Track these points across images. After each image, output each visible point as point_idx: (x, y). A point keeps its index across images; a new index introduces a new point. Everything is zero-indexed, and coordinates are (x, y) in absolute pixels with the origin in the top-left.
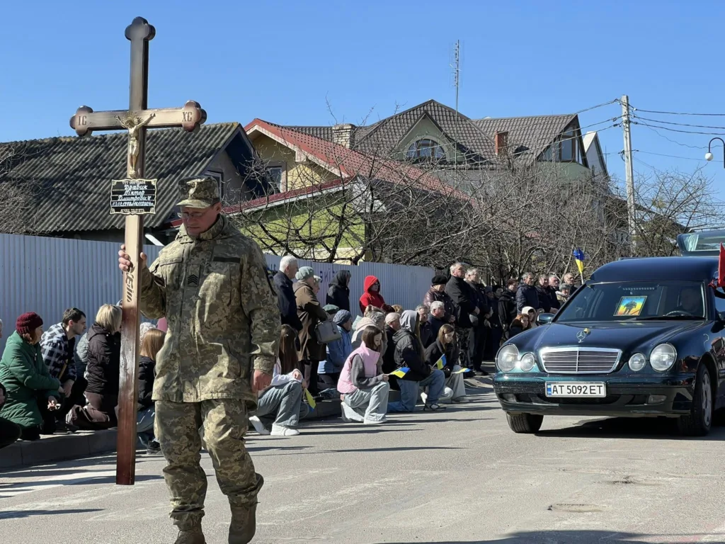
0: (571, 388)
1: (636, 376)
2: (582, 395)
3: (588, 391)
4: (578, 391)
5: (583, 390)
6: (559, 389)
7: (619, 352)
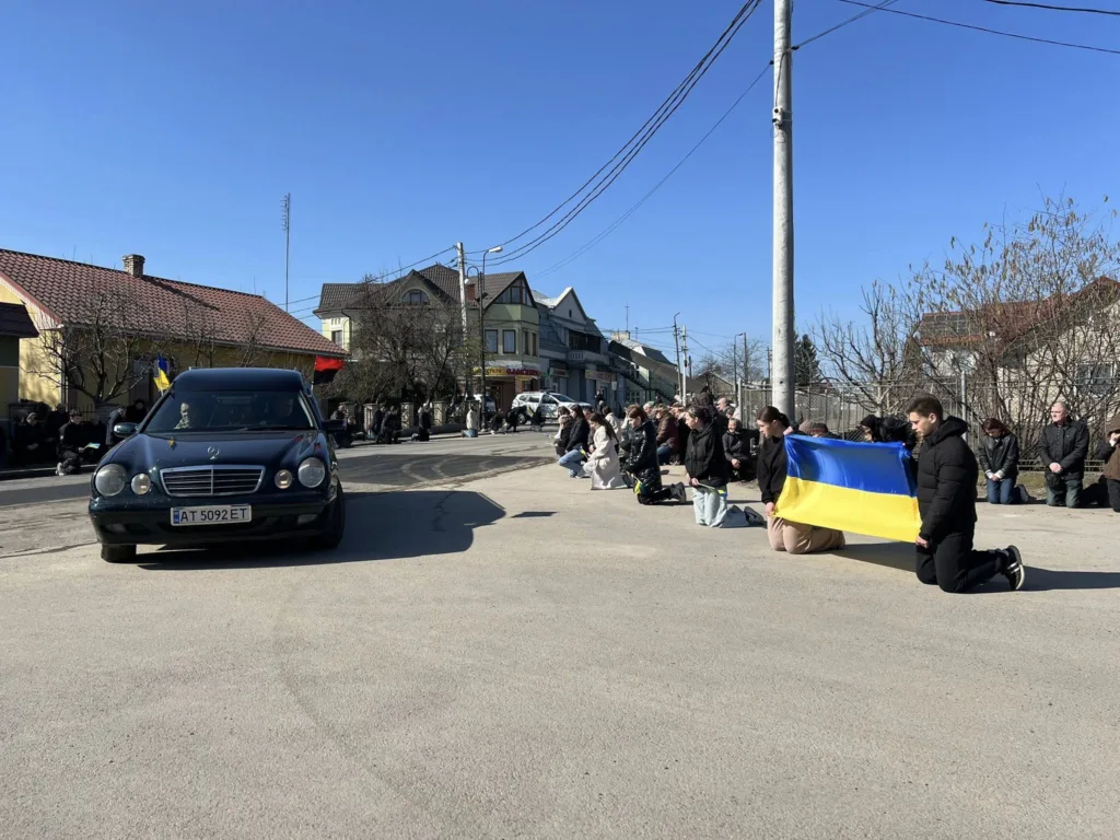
0: (206, 513)
1: (283, 495)
2: (221, 521)
3: (228, 516)
4: (216, 517)
5: (222, 515)
6: (190, 516)
7: (263, 468)
